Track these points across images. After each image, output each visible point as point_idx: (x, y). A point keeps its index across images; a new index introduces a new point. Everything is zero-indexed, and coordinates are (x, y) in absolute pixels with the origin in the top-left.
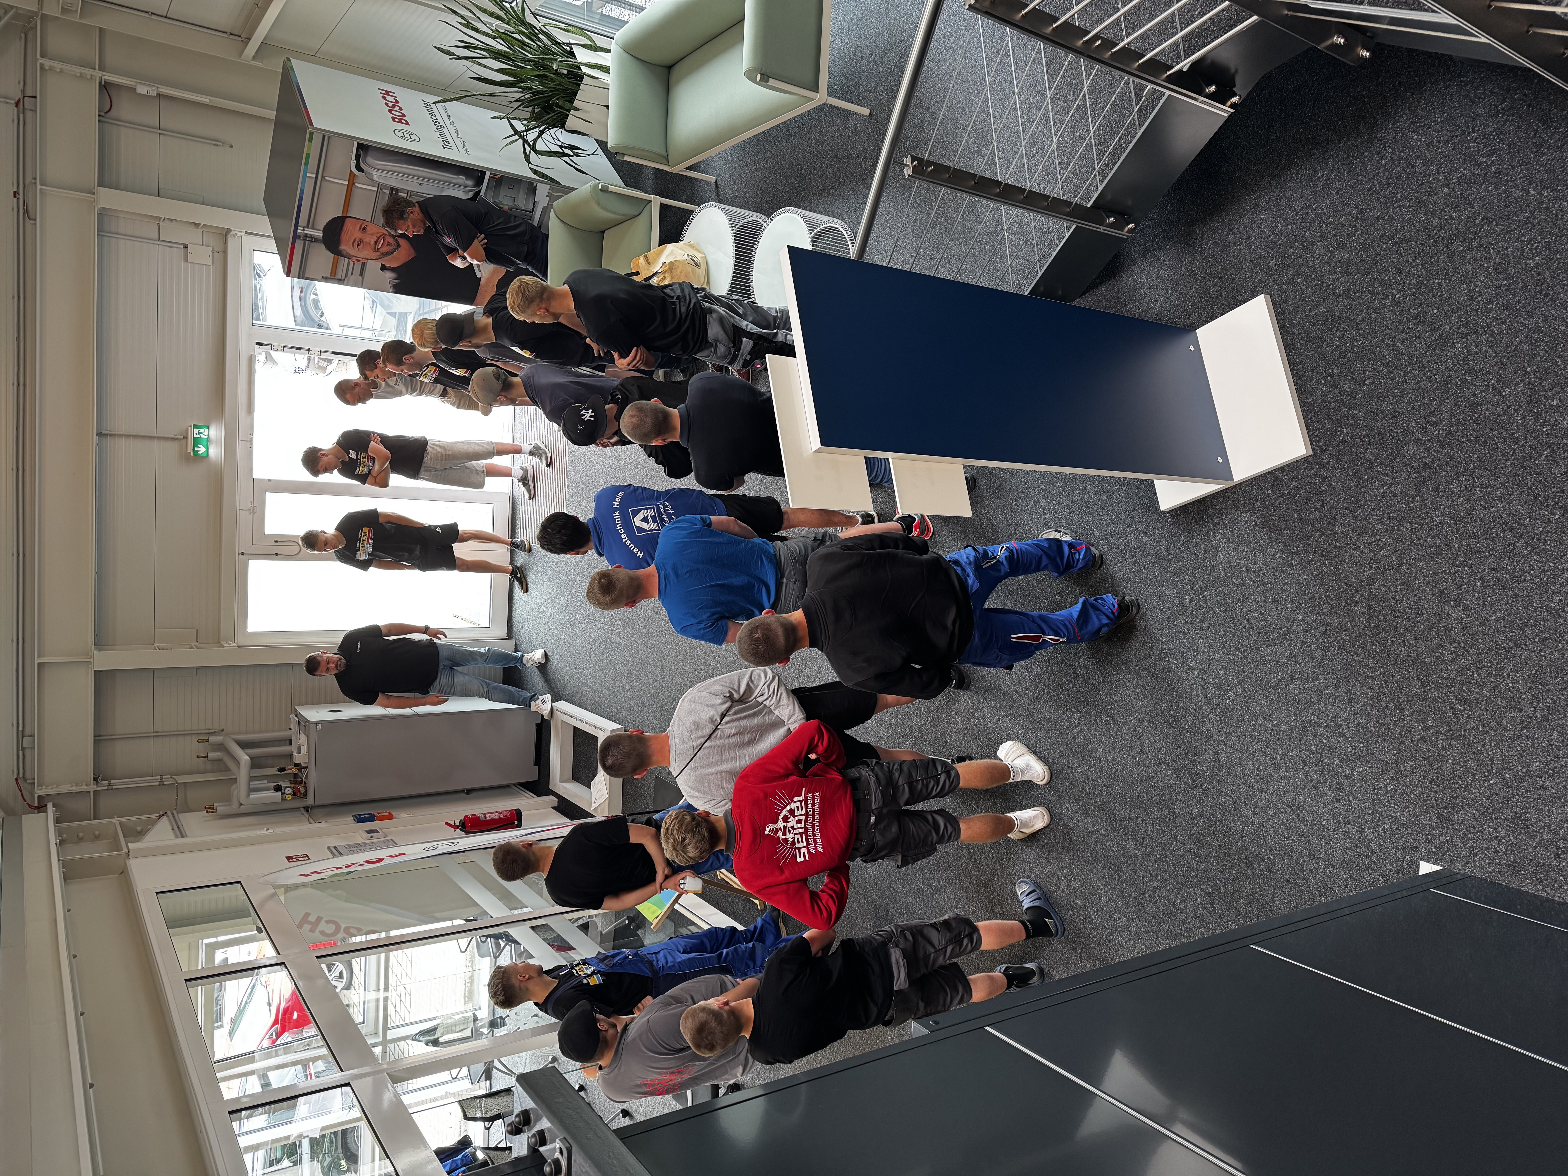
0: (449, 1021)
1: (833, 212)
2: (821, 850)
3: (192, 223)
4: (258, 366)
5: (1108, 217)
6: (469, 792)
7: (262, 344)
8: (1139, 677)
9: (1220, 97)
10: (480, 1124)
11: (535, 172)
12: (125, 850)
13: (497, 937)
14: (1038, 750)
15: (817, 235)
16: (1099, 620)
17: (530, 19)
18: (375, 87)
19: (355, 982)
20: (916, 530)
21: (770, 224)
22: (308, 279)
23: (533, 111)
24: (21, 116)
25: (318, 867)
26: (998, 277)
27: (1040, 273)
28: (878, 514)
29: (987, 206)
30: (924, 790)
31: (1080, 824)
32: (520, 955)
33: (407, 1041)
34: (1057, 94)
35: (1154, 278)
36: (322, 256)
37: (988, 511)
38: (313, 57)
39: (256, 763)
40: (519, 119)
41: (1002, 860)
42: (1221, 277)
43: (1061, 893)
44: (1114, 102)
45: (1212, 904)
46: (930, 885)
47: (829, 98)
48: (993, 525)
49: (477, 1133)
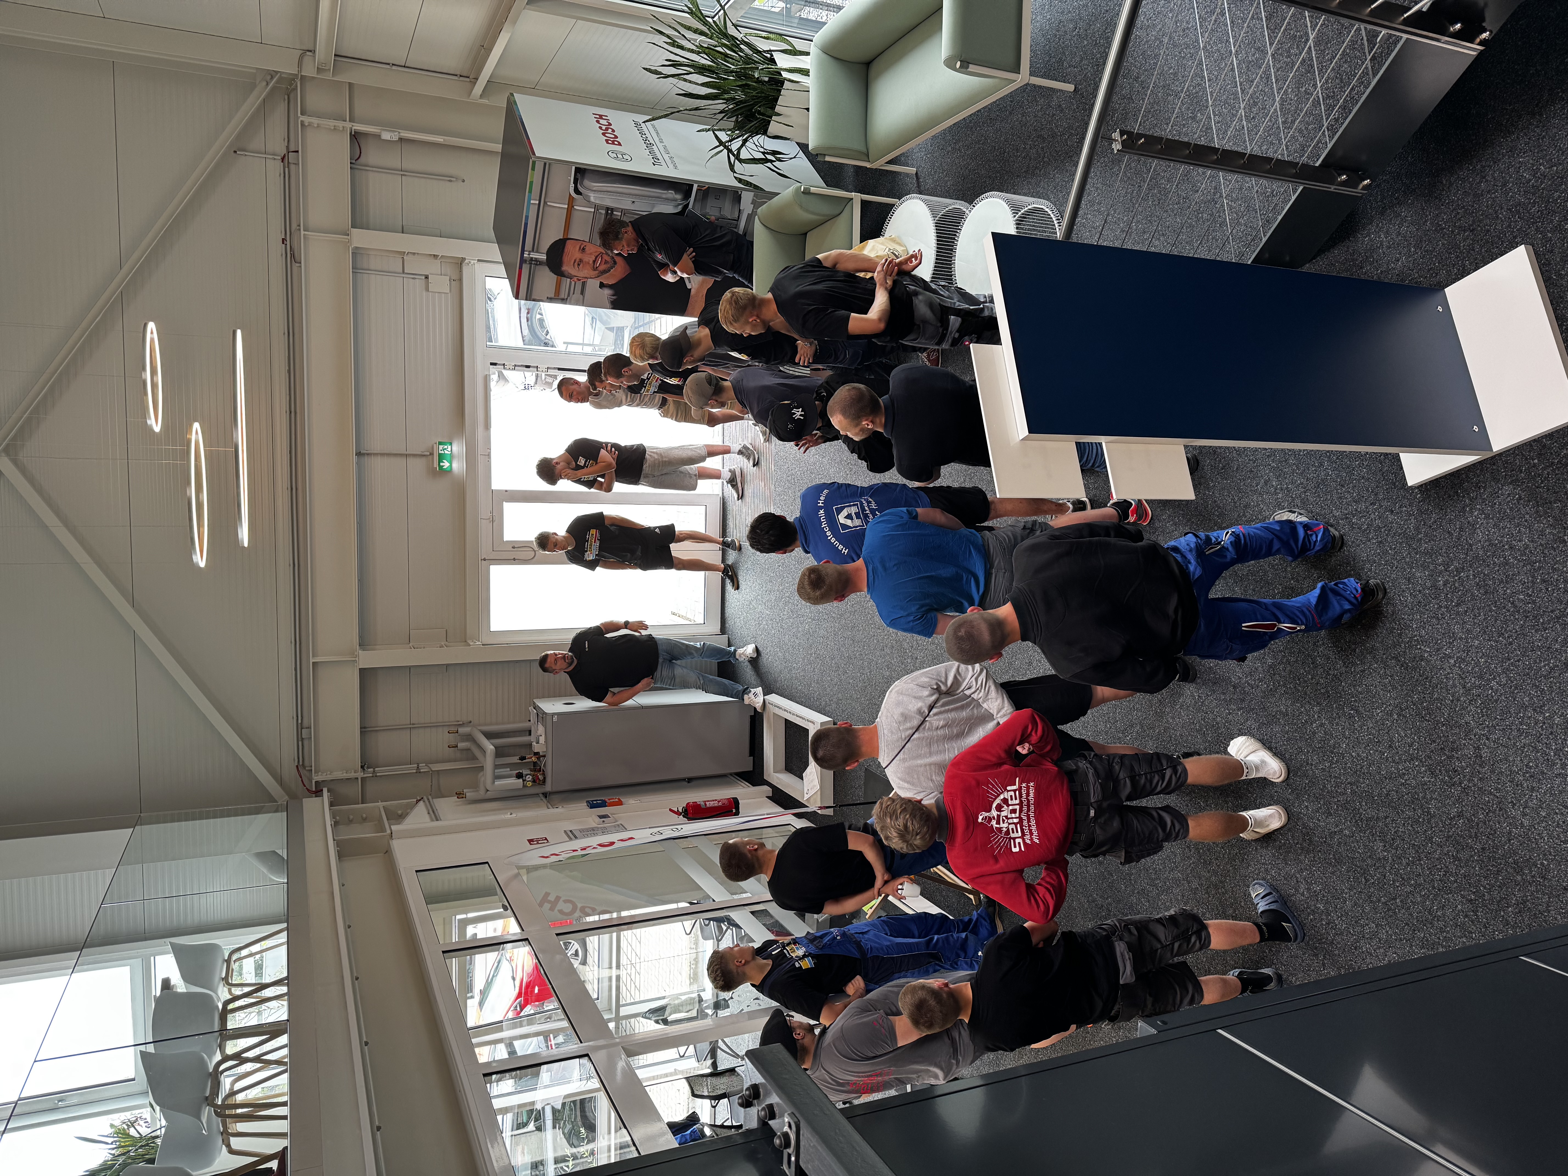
0: (676, 1002)
1: (1038, 192)
2: (1037, 841)
3: (431, 255)
4: (493, 384)
5: (1340, 175)
6: (690, 780)
7: (495, 364)
8: (1386, 666)
9: (1467, 35)
10: (707, 1102)
11: (740, 181)
12: (389, 832)
13: (719, 920)
14: (1273, 745)
15: (1021, 217)
16: (1341, 606)
17: (732, 31)
18: (589, 112)
19: (589, 960)
20: (1132, 516)
21: (973, 211)
22: (534, 300)
23: (737, 120)
24: (287, 169)
25: (556, 849)
26: (1217, 246)
27: (1264, 240)
28: (1090, 500)
29: (1204, 173)
30: (1148, 785)
31: (1321, 824)
32: (741, 939)
33: (638, 1019)
34: (1278, 49)
35: (1394, 236)
36: (546, 279)
37: (1213, 493)
38: (534, 90)
39: (500, 752)
40: (724, 130)
41: (1235, 861)
42: (1473, 230)
43: (1300, 896)
44: (1344, 51)
45: (1475, 912)
46: (1156, 886)
47: (1032, 78)
48: (1219, 507)
49: (704, 1110)
